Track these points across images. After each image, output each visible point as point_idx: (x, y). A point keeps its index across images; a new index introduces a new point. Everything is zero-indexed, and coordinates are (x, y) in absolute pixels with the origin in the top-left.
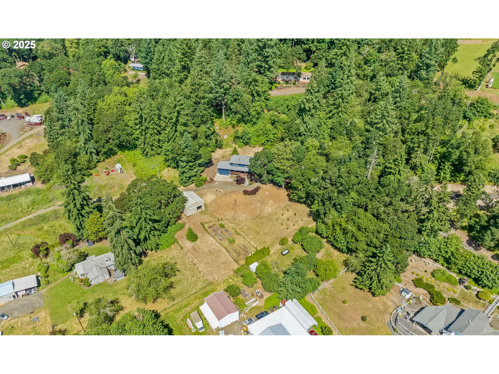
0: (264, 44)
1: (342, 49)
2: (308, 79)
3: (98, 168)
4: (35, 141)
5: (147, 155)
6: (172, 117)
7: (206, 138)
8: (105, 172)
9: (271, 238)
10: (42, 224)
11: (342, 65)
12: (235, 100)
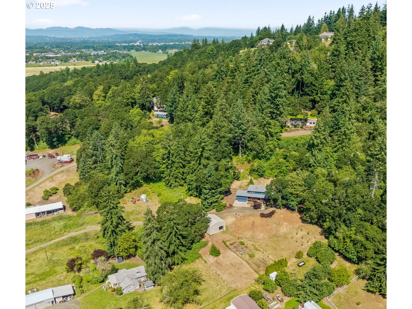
0: (276, 95)
1: (343, 98)
2: (314, 123)
3: (125, 198)
4: (65, 176)
5: (171, 186)
6: (197, 152)
7: (226, 170)
8: (132, 201)
9: (287, 253)
10: (73, 245)
11: (344, 110)
12: (252, 139)
